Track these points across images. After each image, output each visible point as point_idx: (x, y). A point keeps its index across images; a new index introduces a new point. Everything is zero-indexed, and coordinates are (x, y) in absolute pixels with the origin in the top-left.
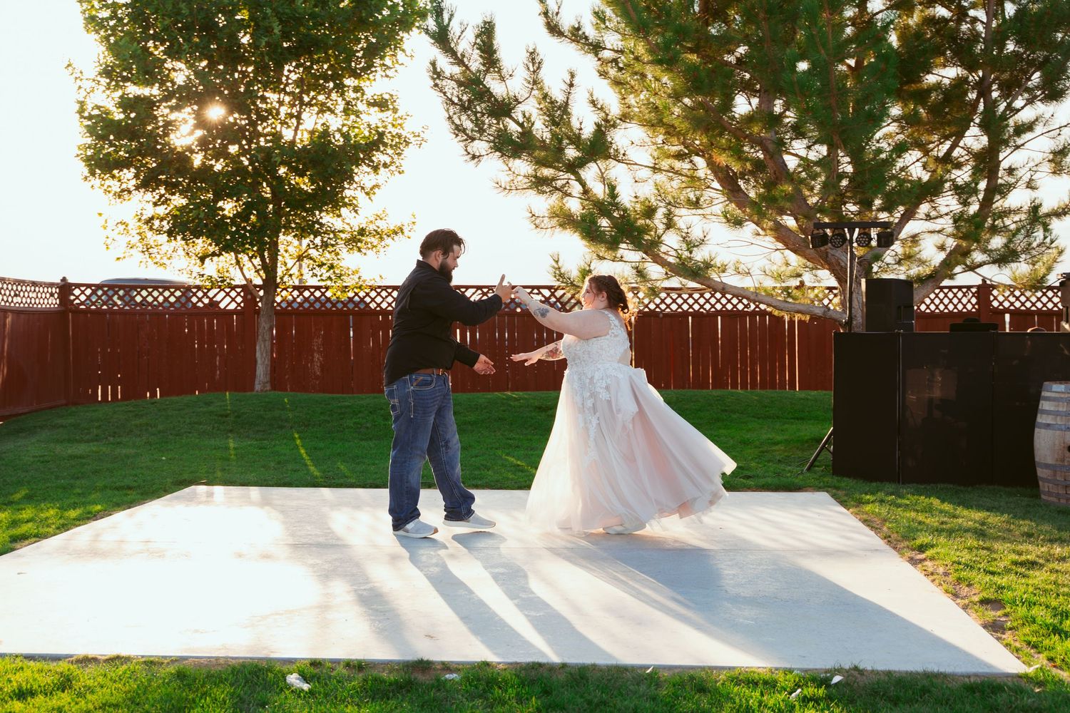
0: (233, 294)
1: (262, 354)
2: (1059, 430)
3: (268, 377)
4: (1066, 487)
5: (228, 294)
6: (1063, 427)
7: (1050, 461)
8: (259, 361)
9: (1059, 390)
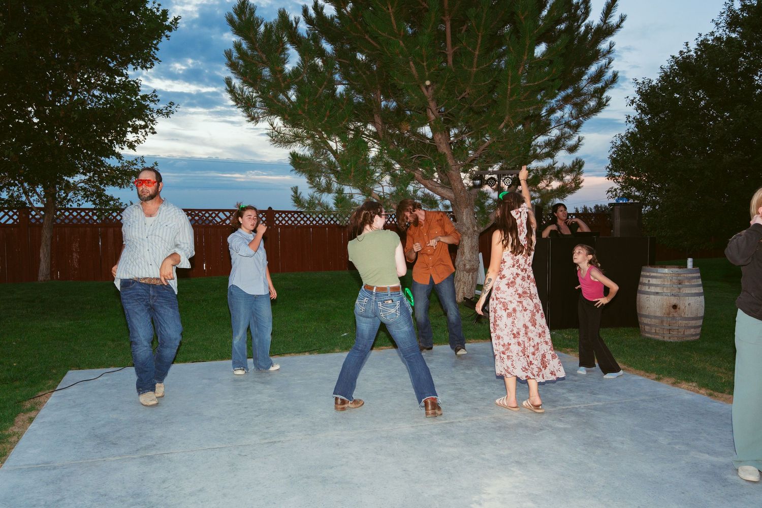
0: (11, 213)
1: (45, 255)
2: (666, 296)
3: (49, 271)
4: (670, 329)
5: (6, 214)
6: (669, 294)
7: (658, 314)
8: (42, 260)
9: (664, 272)
